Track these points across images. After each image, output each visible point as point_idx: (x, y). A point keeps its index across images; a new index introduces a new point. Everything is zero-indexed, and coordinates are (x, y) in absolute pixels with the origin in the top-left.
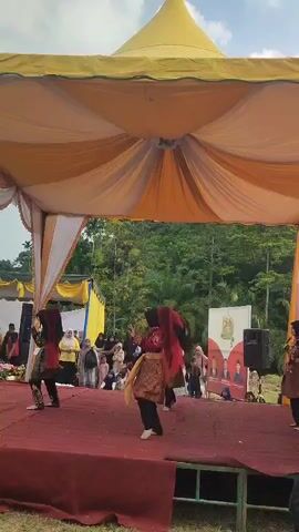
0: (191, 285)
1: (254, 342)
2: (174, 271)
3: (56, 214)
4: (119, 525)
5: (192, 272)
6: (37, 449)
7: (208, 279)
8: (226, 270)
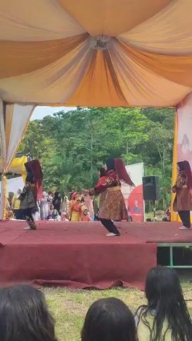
0: (80, 164)
1: (150, 184)
2: (68, 156)
3: (13, 103)
4: (125, 288)
5: (79, 156)
6: (39, 243)
7: (90, 160)
8: (100, 154)
